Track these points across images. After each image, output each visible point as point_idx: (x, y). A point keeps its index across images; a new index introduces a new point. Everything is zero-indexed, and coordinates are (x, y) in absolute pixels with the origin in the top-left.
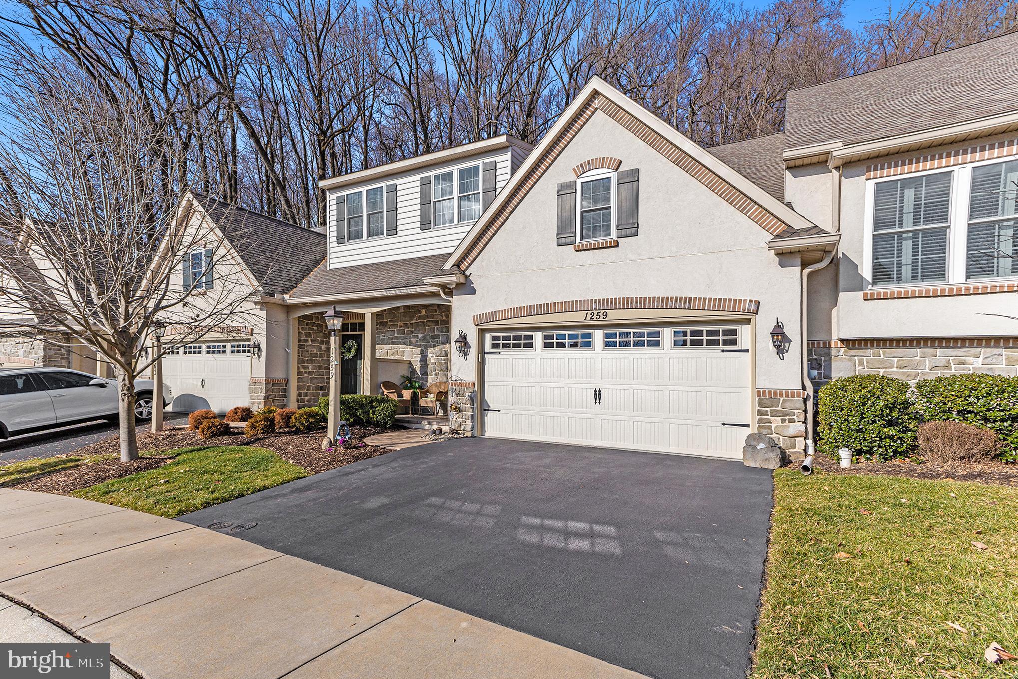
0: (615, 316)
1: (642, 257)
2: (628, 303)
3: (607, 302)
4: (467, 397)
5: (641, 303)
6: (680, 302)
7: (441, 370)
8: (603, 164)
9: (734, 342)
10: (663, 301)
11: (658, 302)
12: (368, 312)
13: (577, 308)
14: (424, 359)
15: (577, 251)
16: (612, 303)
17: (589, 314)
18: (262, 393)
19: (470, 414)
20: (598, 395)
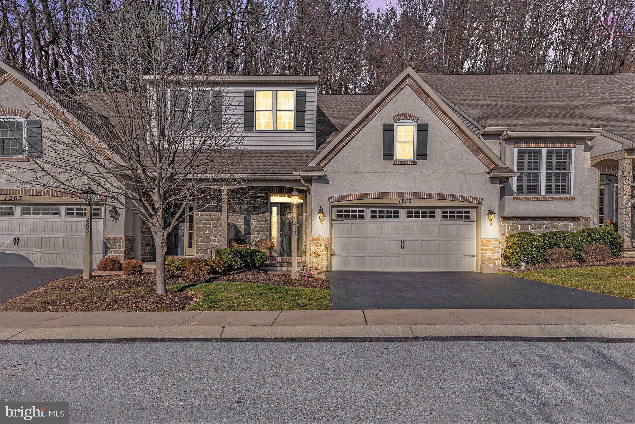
0: (415, 202)
1: (429, 172)
2: (422, 196)
3: (412, 194)
4: (323, 246)
5: (429, 196)
6: (449, 196)
7: (263, 231)
8: (410, 117)
9: (469, 217)
10: (440, 196)
11: (438, 196)
12: (225, 189)
13: (395, 196)
14: (248, 224)
15: (394, 164)
16: (414, 195)
17: (401, 200)
18: (120, 248)
19: (326, 257)
20: (403, 244)
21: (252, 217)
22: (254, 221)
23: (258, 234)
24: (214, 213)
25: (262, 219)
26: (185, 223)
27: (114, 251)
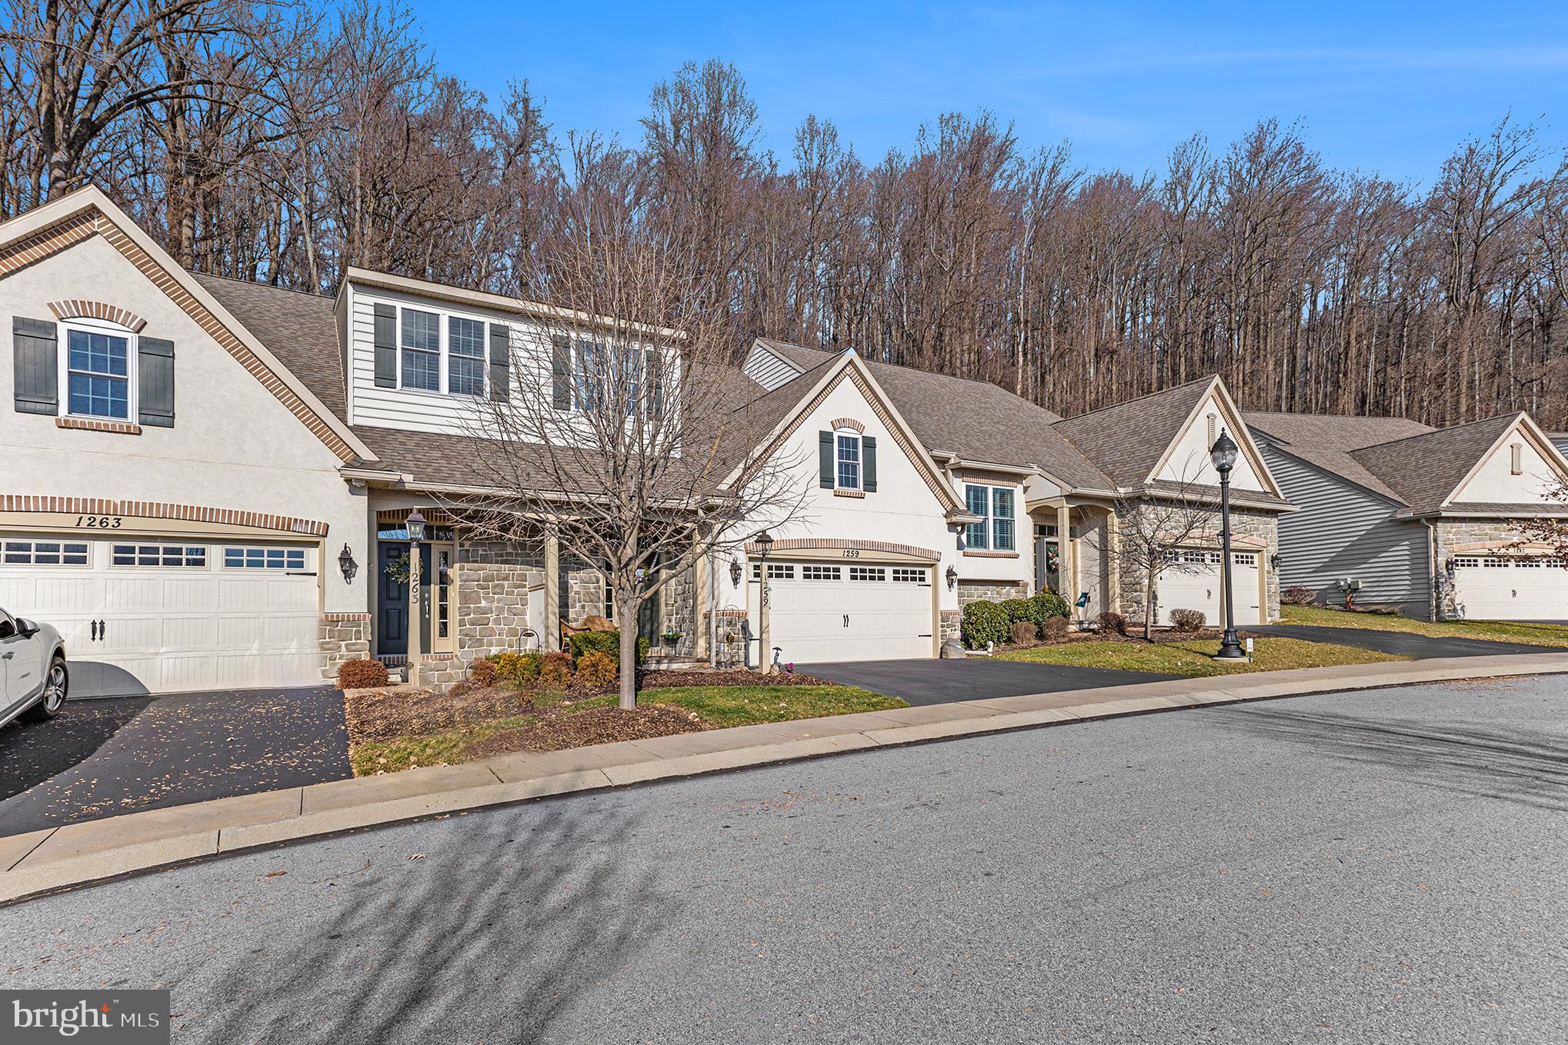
0: (864, 555)
1: (879, 510)
3: (859, 543)
4: (739, 625)
6: (903, 549)
8: (853, 425)
10: (894, 547)
11: (891, 547)
13: (837, 545)
15: (835, 496)
16: (862, 544)
17: (844, 552)
18: (360, 639)
19: (743, 644)
20: (846, 618)
21: (571, 574)
22: (575, 581)
23: (583, 607)
24: (495, 566)
25: (590, 579)
26: (432, 585)
27: (346, 645)
